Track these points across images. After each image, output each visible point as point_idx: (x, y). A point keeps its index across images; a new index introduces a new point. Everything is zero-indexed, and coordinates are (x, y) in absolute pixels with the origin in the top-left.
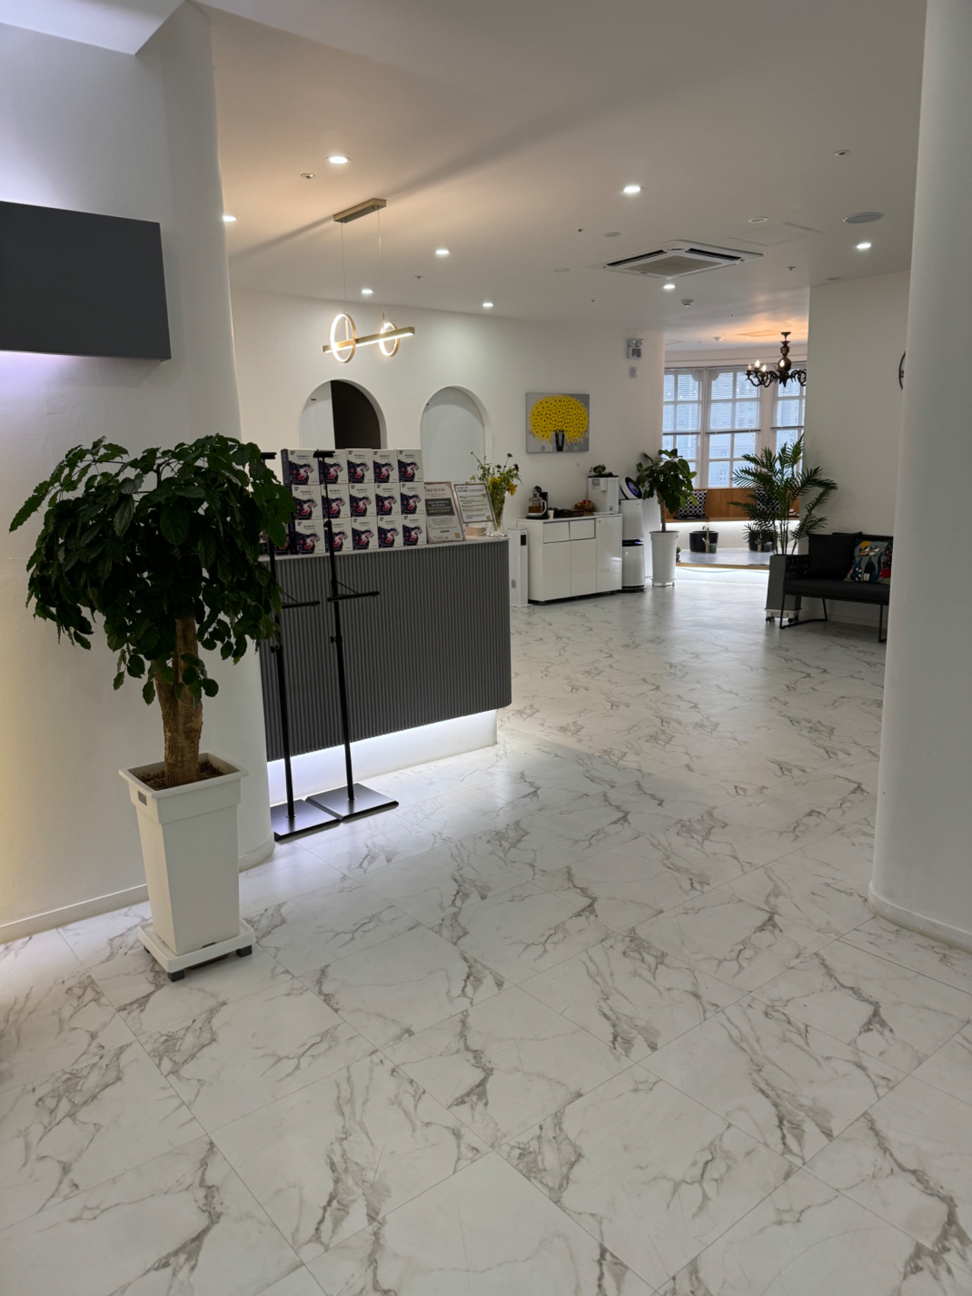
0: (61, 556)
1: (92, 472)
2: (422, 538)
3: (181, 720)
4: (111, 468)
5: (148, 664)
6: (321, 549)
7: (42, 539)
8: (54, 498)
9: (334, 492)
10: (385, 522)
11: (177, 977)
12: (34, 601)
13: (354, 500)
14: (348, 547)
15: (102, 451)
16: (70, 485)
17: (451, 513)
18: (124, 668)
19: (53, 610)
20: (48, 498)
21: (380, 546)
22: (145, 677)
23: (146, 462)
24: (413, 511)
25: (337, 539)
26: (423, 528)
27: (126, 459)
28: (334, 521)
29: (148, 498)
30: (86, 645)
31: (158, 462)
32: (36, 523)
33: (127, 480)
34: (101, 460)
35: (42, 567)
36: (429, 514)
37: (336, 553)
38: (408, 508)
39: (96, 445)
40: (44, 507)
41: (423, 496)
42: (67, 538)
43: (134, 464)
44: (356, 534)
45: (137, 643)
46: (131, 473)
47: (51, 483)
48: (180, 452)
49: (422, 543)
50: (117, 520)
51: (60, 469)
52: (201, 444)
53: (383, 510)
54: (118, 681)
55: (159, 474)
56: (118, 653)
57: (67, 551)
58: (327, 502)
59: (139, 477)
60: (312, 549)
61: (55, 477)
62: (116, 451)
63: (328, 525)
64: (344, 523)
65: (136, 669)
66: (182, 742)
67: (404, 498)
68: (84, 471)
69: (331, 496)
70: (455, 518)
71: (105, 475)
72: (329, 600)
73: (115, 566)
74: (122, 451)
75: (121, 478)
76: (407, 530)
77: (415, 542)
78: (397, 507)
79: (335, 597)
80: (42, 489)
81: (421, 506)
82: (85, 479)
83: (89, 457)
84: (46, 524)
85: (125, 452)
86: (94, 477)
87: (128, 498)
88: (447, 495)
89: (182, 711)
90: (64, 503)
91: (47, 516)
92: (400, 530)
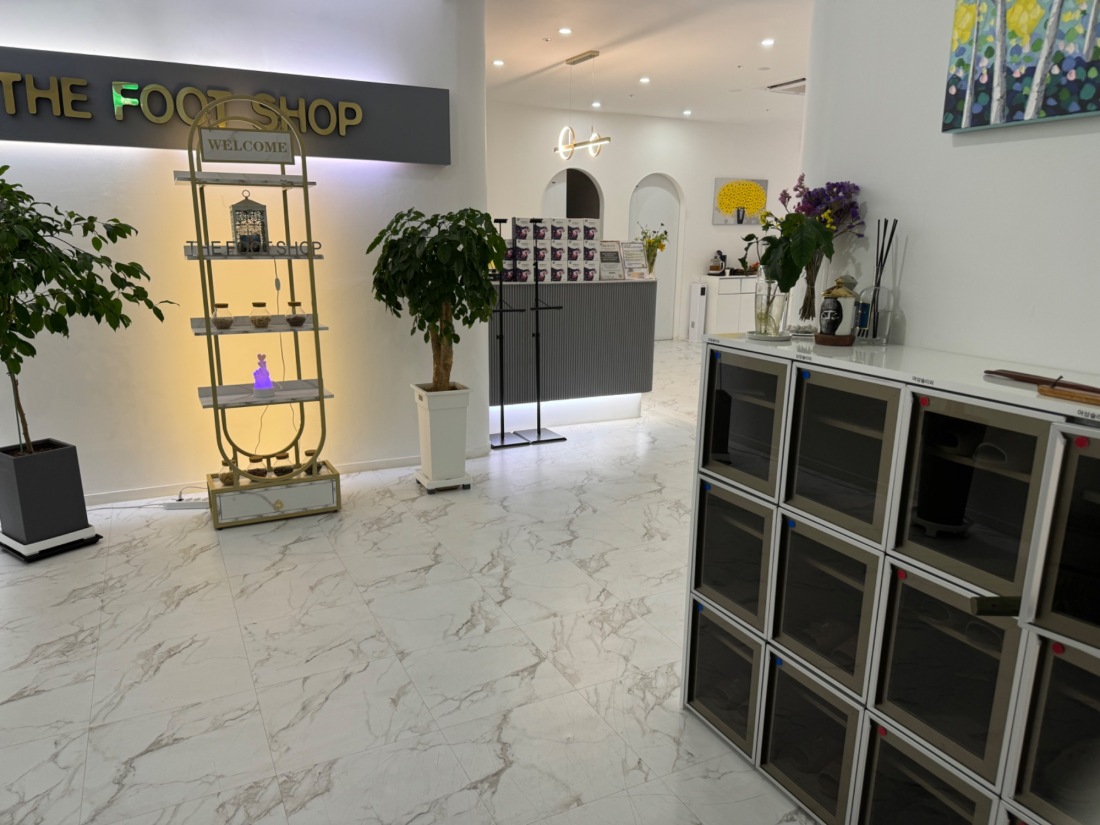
0: (390, 267)
1: (406, 226)
2: (596, 277)
3: (442, 358)
4: (416, 224)
5: (427, 324)
6: (531, 279)
7: (381, 259)
8: (387, 239)
9: (540, 244)
10: (573, 265)
11: (431, 492)
12: (375, 291)
13: (554, 250)
14: (548, 279)
15: (412, 215)
16: (396, 232)
17: (618, 261)
18: (416, 325)
19: (384, 296)
20: (385, 238)
21: (568, 280)
22: (426, 330)
23: (433, 222)
24: (591, 258)
25: (541, 274)
26: (598, 270)
27: (424, 219)
28: (540, 263)
29: (433, 239)
30: (399, 315)
31: (439, 221)
32: (379, 250)
33: (423, 230)
34: (411, 220)
35: (381, 274)
36: (602, 261)
37: (540, 283)
38: (588, 256)
39: (410, 211)
40: (382, 243)
41: (599, 249)
42: (393, 258)
43: (427, 222)
44: (554, 271)
45: (423, 313)
46: (425, 226)
47: (387, 230)
48: (450, 217)
49: (596, 280)
50: (417, 250)
51: (392, 223)
52: (462, 213)
53: (572, 256)
54: (413, 332)
55: (439, 227)
56: (414, 317)
57: (393, 265)
58: (537, 250)
59: (429, 229)
60: (525, 279)
61: (389, 227)
62: (419, 215)
63: (536, 264)
64: (547, 264)
65: (421, 327)
66: (442, 370)
67: (586, 250)
68: (403, 225)
69: (539, 247)
70: (620, 265)
71: (413, 228)
72: (532, 309)
73: (416, 273)
74: (422, 215)
75: (420, 229)
76: (586, 271)
77: (591, 279)
78: (581, 256)
79: (537, 308)
80: (383, 233)
81: (597, 256)
82: (403, 230)
83: (406, 218)
84: (383, 251)
85: (423, 215)
86: (407, 229)
87: (423, 239)
88: (616, 249)
89: (442, 354)
90: (393, 241)
91: (384, 247)
92: (582, 271)
